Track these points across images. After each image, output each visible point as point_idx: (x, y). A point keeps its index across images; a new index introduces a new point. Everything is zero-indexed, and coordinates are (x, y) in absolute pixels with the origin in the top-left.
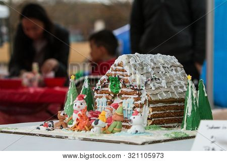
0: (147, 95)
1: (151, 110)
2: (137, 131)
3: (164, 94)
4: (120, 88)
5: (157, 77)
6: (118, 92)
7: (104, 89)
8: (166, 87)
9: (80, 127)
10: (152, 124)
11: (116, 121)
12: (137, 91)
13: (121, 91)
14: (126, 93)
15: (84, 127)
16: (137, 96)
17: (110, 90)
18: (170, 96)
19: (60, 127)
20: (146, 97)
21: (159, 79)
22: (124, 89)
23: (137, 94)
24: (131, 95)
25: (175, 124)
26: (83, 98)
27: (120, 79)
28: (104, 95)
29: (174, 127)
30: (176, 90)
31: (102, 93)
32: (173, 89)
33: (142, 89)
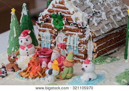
0: (91, 32)
1: (95, 44)
2: (90, 79)
3: (105, 27)
4: (63, 25)
5: (97, 11)
6: (62, 28)
7: (46, 24)
8: (106, 19)
9: (33, 73)
10: (97, 57)
11: (67, 67)
12: (81, 29)
13: (65, 27)
14: (70, 30)
15: (36, 72)
16: (82, 34)
17: (53, 26)
18: (111, 27)
19: (11, 69)
20: (90, 34)
21: (99, 12)
22: (68, 26)
23: (82, 32)
24: (75, 32)
25: (116, 49)
26: (28, 34)
27: (62, 17)
28: (47, 29)
29: (115, 52)
30: (115, 19)
31: (45, 27)
32: (112, 19)
33: (86, 28)
